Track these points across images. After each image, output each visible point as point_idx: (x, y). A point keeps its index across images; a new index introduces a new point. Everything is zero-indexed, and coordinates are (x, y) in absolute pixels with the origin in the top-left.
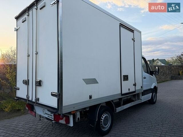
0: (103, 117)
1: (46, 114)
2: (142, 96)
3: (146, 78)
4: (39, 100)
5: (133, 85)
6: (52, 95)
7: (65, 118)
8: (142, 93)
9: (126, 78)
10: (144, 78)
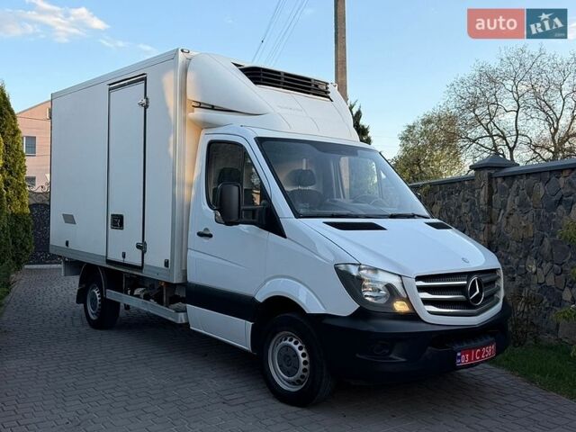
3: (210, 236)
5: (137, 248)
9: (118, 221)
10: (200, 234)
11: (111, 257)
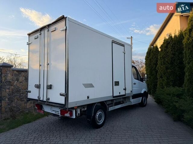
0: (97, 114)
1: (54, 111)
2: (132, 99)
3: (136, 84)
4: (49, 100)
5: (124, 90)
6: (61, 95)
7: (69, 112)
8: (132, 96)
9: (117, 83)
10: (134, 84)
11: (114, 95)
